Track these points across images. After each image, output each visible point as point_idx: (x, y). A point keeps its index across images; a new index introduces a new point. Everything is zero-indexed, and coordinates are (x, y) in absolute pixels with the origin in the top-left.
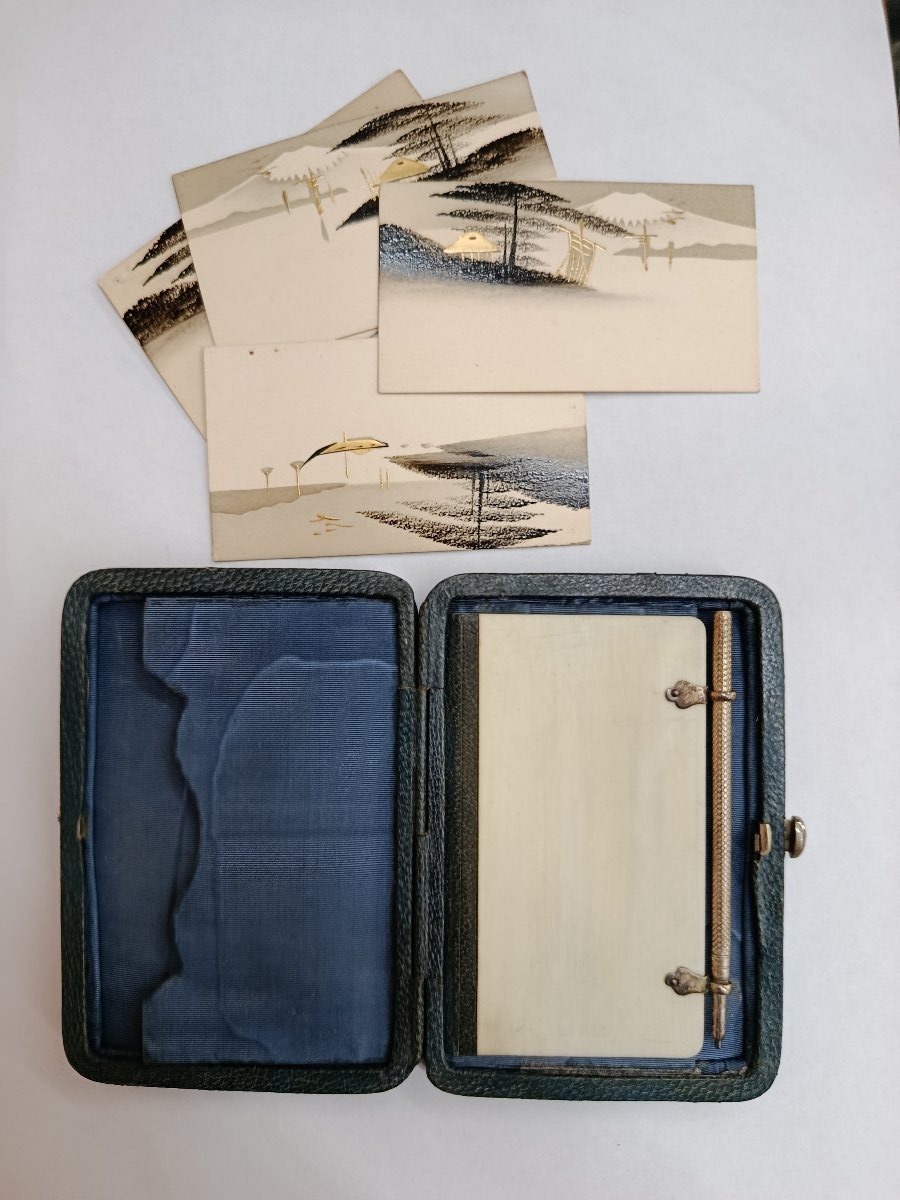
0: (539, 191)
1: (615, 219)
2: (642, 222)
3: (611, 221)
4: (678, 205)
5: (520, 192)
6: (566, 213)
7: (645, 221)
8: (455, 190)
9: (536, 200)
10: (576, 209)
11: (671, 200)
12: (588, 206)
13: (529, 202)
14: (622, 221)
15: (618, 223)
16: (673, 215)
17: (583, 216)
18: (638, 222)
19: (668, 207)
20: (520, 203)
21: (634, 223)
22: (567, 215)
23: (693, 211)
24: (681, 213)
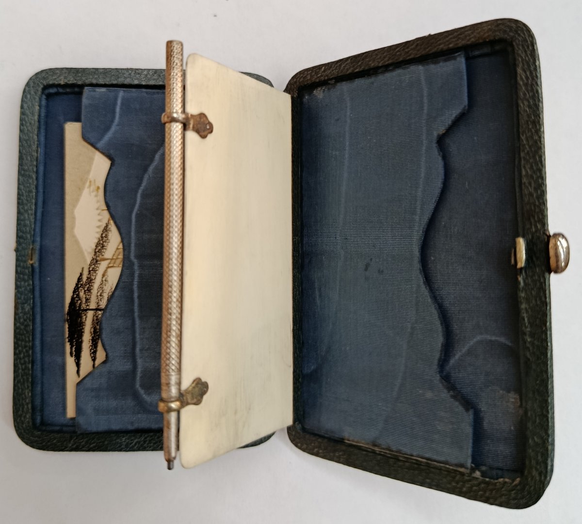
0: (74, 292)
1: (97, 233)
2: (99, 211)
3: (99, 236)
4: (84, 184)
5: (75, 307)
6: (93, 270)
7: (97, 209)
8: (73, 358)
9: (82, 294)
10: (89, 262)
11: (80, 189)
12: (86, 254)
13: (84, 300)
14: (98, 227)
15: (100, 230)
16: (92, 188)
17: (94, 257)
18: (99, 214)
19: (86, 191)
20: (84, 306)
21: (100, 217)
22: (94, 270)
23: (88, 172)
24: (90, 182)
